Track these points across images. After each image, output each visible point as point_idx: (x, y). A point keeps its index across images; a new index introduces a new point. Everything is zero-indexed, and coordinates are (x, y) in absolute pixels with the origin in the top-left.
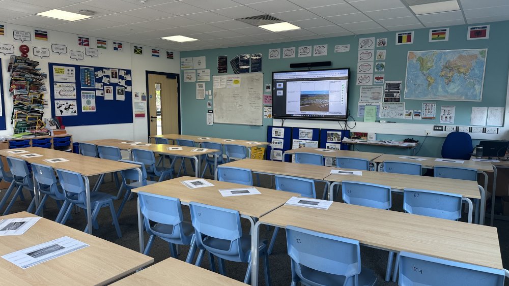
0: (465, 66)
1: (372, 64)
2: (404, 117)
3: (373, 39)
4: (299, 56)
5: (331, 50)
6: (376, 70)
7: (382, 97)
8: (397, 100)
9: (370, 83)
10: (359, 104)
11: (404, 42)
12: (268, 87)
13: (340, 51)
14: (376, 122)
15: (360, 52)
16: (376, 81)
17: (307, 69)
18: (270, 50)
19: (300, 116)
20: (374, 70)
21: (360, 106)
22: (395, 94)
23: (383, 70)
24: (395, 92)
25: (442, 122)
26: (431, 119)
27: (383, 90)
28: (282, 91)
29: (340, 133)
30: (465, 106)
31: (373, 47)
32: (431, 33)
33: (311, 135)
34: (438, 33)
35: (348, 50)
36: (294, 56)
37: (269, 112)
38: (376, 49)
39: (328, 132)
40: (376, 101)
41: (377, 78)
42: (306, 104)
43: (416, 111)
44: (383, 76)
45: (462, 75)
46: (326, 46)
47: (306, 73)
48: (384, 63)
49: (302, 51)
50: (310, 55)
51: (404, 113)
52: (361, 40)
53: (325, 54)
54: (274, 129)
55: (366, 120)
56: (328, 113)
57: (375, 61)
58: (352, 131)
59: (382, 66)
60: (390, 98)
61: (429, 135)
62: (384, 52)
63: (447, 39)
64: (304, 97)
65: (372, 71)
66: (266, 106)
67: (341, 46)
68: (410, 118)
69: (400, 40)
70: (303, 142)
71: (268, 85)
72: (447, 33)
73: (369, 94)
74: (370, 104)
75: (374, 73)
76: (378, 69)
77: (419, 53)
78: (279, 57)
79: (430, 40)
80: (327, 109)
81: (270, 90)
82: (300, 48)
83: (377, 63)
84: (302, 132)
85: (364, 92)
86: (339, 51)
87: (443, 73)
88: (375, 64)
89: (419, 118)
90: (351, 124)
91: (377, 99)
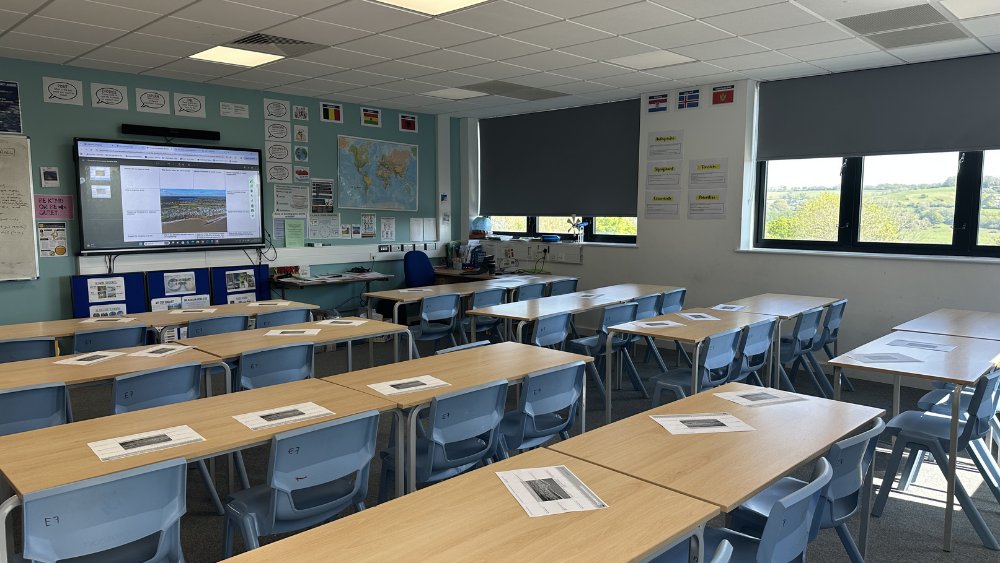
0: (400, 165)
1: (289, 146)
2: (341, 236)
3: (287, 104)
4: (139, 109)
5: (212, 108)
6: (296, 159)
7: (309, 203)
8: (330, 210)
9: (289, 180)
10: (275, 216)
11: (332, 120)
12: (50, 176)
13: (232, 114)
14: (305, 245)
15: (268, 124)
16: (299, 177)
17: (162, 140)
18: (47, 81)
19: (163, 244)
20: (293, 159)
21: (277, 220)
22: (326, 200)
23: (307, 160)
24: (326, 197)
25: (385, 240)
26: (371, 236)
27: (308, 193)
28: (108, 188)
29: (251, 272)
30: (403, 218)
31: (287, 118)
32: (362, 113)
33: (192, 284)
34: (371, 115)
35: (245, 114)
36: (124, 106)
37: (58, 239)
38: (293, 123)
39: (227, 273)
40: (300, 211)
41: (300, 173)
42: (176, 218)
43: (354, 225)
44: (307, 169)
45: (398, 176)
46: (202, 99)
47: (171, 150)
48: (306, 148)
49: (145, 99)
50: (166, 110)
51: (341, 230)
52: (267, 102)
53: (202, 114)
54: (91, 282)
55: (290, 244)
56: (226, 236)
57: (293, 144)
58: (271, 265)
59: (304, 152)
60: (321, 208)
61: (376, 260)
62: (305, 129)
63: (380, 126)
64: (169, 202)
65: (289, 159)
66: (46, 225)
67: (232, 106)
68: (348, 237)
69: (326, 116)
70: (177, 300)
71: (46, 169)
72: (380, 115)
73: (288, 198)
74: (291, 217)
75: (294, 163)
76: (299, 157)
77: (351, 140)
78: (79, 101)
79: (363, 123)
80: (223, 227)
81: (55, 184)
82: (139, 91)
83: (296, 148)
84: (172, 280)
85: (280, 194)
86: (228, 115)
87: (380, 172)
88: (293, 148)
89: (359, 236)
90: (269, 253)
91: (302, 207)
